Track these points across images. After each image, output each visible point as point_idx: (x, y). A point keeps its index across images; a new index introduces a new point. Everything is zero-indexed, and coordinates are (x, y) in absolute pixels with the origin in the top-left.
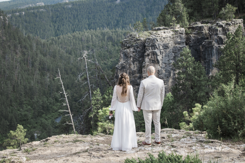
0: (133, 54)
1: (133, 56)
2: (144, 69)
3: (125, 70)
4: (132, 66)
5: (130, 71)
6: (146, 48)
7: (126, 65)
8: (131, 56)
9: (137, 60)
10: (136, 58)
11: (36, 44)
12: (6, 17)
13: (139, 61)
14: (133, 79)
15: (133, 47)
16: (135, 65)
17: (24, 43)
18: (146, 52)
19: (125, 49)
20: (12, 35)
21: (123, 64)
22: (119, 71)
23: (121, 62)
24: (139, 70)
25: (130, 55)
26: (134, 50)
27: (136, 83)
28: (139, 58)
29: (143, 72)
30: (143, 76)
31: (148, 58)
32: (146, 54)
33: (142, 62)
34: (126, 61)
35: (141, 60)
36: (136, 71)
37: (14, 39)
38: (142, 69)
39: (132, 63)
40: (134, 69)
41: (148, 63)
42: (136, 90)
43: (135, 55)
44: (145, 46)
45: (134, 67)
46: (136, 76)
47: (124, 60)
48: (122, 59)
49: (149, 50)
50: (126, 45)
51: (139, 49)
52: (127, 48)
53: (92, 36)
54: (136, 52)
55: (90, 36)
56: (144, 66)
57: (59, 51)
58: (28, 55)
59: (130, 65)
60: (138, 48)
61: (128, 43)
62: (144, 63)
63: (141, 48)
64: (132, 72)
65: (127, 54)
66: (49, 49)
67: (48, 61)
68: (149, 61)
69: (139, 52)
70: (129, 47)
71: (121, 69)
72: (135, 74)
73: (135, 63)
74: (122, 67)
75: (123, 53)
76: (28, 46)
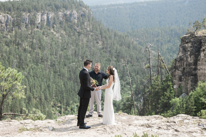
0: (191, 48)
1: (190, 51)
2: (199, 62)
3: (182, 61)
4: (189, 59)
5: (187, 63)
6: (202, 44)
7: (184, 58)
8: (188, 51)
9: (194, 54)
10: (192, 52)
11: (114, 35)
12: (91, 11)
13: (195, 55)
14: (189, 70)
15: (191, 42)
16: (192, 58)
17: (104, 34)
18: (202, 48)
19: (184, 43)
20: (95, 26)
21: (181, 57)
22: (177, 62)
23: (180, 55)
24: (195, 63)
25: (188, 49)
26: (192, 46)
27: (191, 74)
28: (195, 52)
29: (198, 65)
30: (197, 68)
31: (203, 53)
32: (202, 49)
33: (198, 56)
34: (184, 54)
35: (197, 54)
36: (192, 63)
37: (96, 30)
38: (197, 62)
39: (189, 56)
40: (191, 62)
41: (203, 58)
42: (191, 80)
43: (192, 50)
44: (201, 43)
45: (191, 59)
46: (192, 68)
47: (182, 54)
48: (181, 52)
49: (205, 46)
50: (185, 41)
51: (196, 45)
52: (186, 43)
53: (161, 31)
54: (193, 47)
55: (160, 31)
56: (199, 60)
57: (133, 43)
58: (107, 44)
59: (187, 58)
60: (195, 43)
61: (187, 39)
62: (200, 57)
63: (198, 44)
64: (189, 64)
65: (185, 48)
66: (125, 40)
67: (123, 50)
68: (204, 56)
69: (196, 47)
70: (187, 43)
71: (180, 60)
72: (191, 66)
73: (192, 56)
74: (180, 59)
75: (182, 47)
76: (107, 36)
